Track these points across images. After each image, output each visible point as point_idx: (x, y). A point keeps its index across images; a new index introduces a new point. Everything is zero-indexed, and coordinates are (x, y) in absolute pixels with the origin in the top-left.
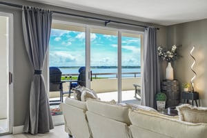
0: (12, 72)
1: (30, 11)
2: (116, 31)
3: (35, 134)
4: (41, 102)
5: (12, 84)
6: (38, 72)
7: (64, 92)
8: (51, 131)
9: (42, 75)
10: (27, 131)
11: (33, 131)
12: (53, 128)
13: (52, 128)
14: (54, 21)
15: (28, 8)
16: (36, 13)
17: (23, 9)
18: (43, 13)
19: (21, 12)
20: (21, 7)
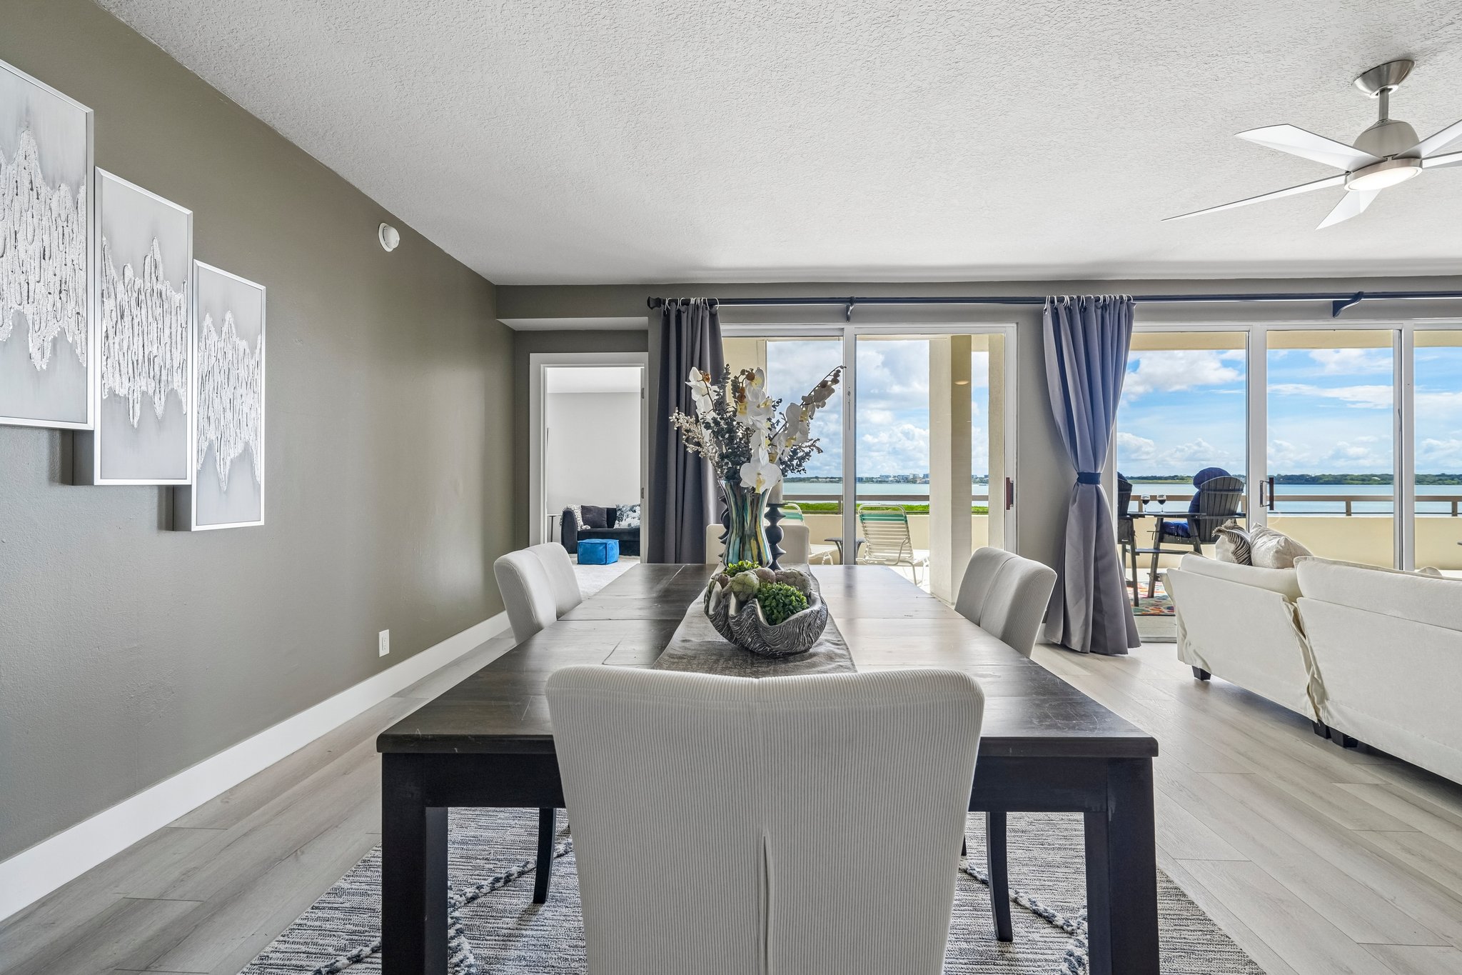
0: (1013, 479)
1: (1069, 310)
2: (1390, 328)
3: (1082, 652)
4: (1100, 564)
5: (1013, 509)
6: (1090, 478)
7: (1139, 547)
8: (1132, 652)
9: (1100, 486)
10: (1058, 638)
11: (1076, 642)
12: (1138, 645)
13: (1134, 642)
14: (1137, 326)
15: (1061, 300)
16: (1084, 310)
17: (1047, 306)
18: (1104, 307)
19: (1039, 316)
20: (1042, 301)
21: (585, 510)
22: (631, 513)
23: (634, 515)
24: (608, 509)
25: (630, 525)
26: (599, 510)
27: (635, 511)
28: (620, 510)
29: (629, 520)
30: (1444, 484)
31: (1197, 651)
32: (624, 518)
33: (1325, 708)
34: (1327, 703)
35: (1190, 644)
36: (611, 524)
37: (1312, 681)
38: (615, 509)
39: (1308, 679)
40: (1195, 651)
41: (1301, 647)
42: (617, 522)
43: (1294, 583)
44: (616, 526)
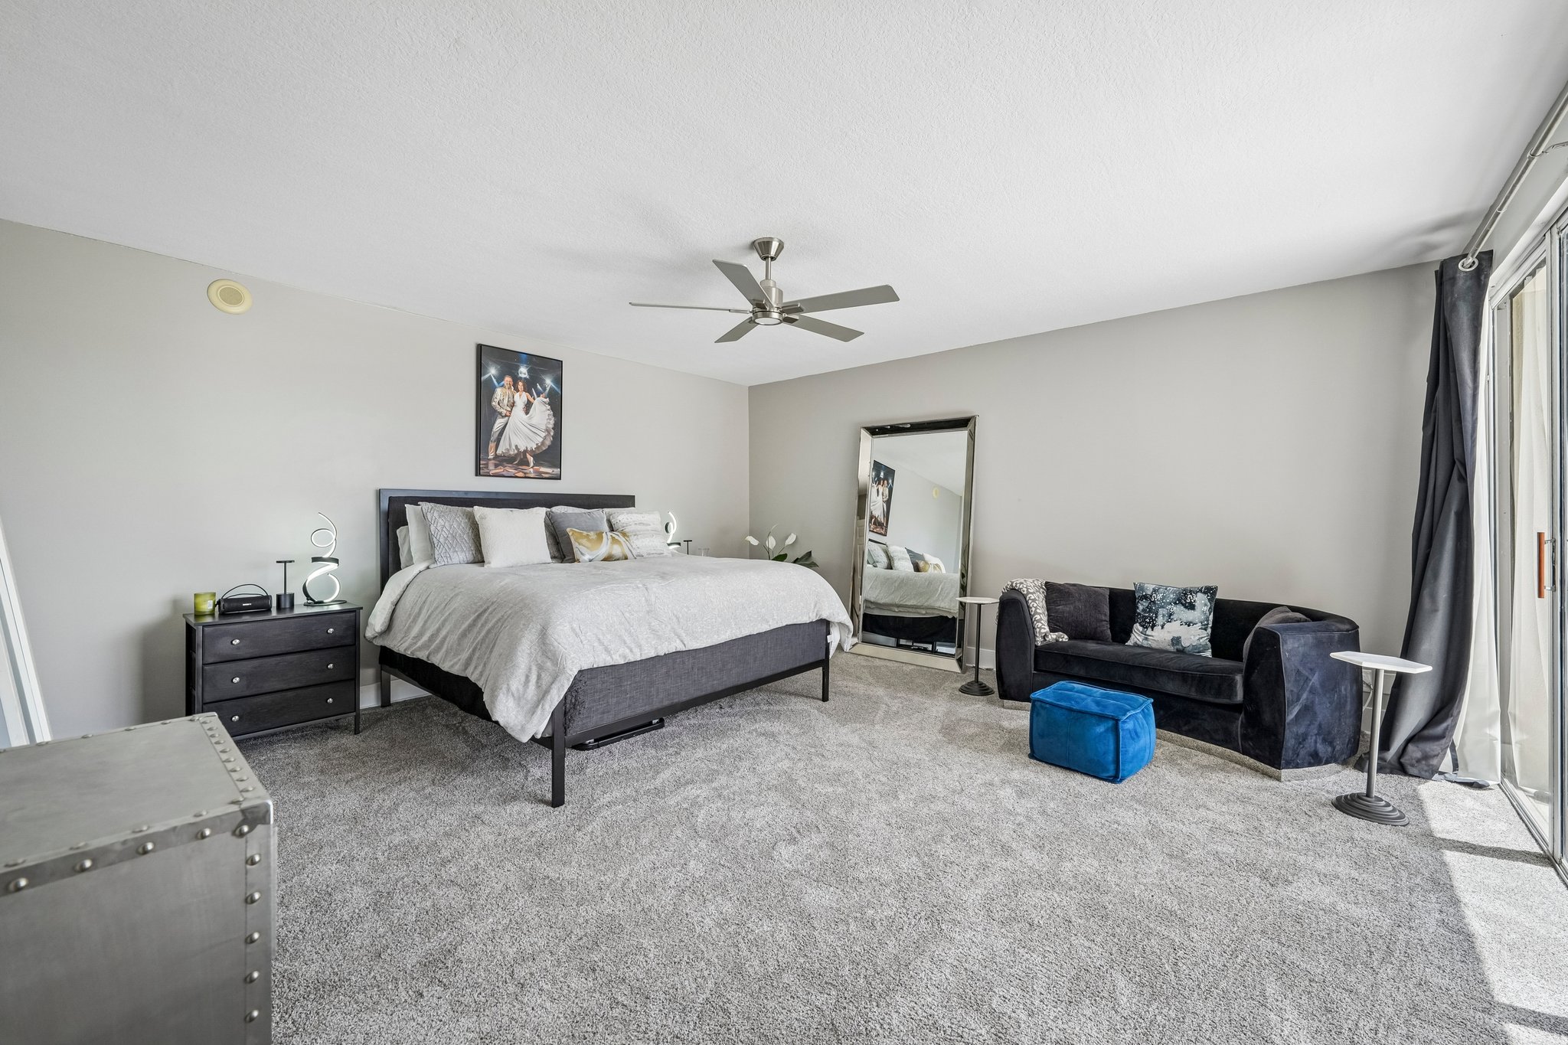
21: (1054, 593)
22: (1179, 611)
23: (1189, 615)
24: (1111, 589)
25: (1176, 641)
26: (1090, 594)
27: (1191, 607)
28: (1145, 597)
29: (1174, 629)
32: (1160, 620)
36: (1121, 633)
38: (1133, 592)
42: (1137, 627)
44: (1137, 637)
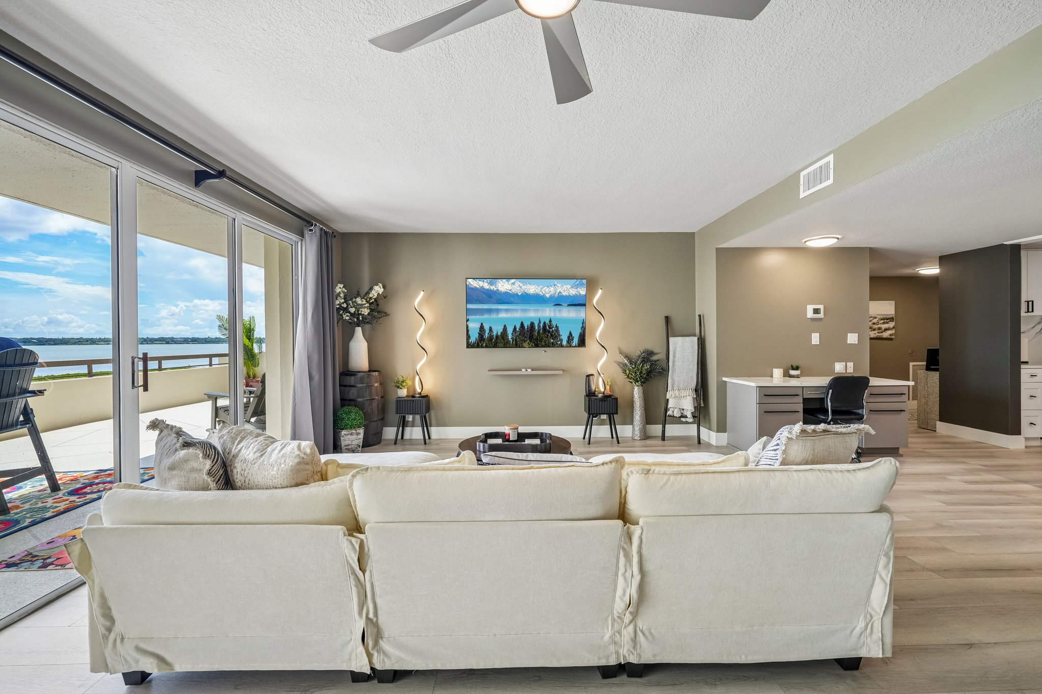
30: (82, 344)
31: (143, 646)
33: (380, 651)
34: (383, 644)
35: (123, 639)
37: (367, 624)
39: (360, 624)
40: (138, 649)
41: (356, 586)
43: (348, 504)
